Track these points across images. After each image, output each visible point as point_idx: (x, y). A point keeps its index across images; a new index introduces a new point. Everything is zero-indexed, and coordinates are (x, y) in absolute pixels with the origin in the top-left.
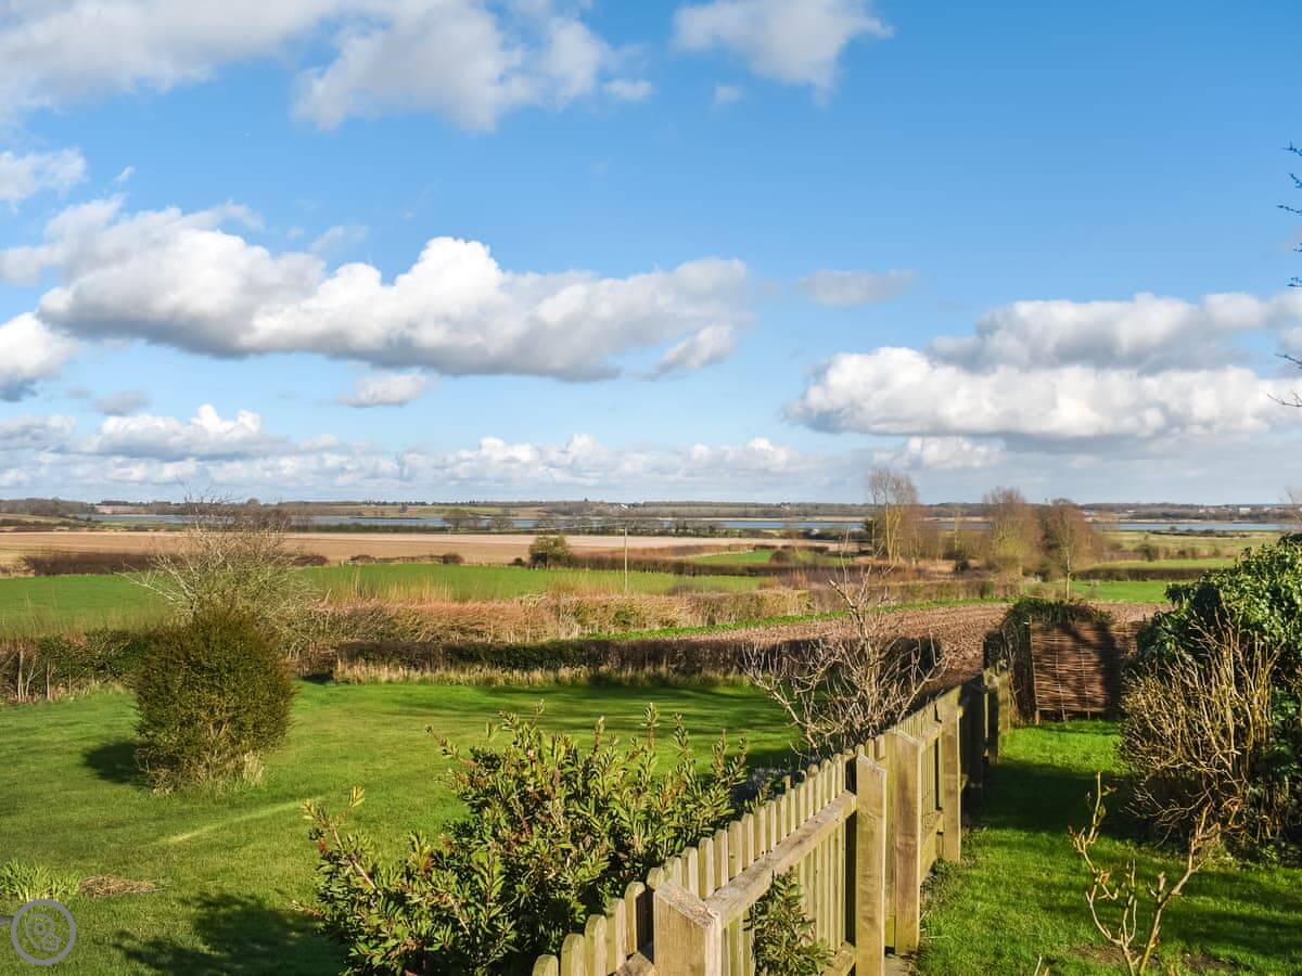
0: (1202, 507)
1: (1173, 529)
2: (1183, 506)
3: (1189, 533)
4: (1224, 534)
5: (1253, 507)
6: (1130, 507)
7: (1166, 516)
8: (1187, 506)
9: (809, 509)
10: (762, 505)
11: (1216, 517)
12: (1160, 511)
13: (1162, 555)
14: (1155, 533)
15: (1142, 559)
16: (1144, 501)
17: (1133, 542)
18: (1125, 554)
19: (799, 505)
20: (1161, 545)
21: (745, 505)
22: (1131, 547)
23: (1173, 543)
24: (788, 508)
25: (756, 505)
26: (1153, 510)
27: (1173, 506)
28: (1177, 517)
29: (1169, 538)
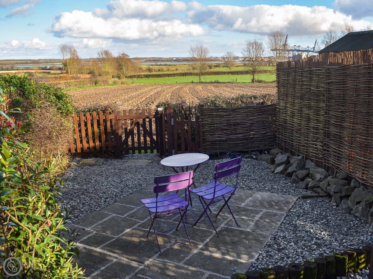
0: (164, 58)
1: (156, 64)
2: (158, 58)
3: (161, 65)
4: (170, 65)
5: (177, 58)
6: (144, 58)
7: (154, 61)
8: (159, 58)
9: (48, 61)
10: (32, 60)
11: (167, 61)
12: (152, 59)
13: (153, 71)
14: (151, 65)
15: (148, 72)
16: (148, 57)
17: (145, 68)
18: (143, 71)
19: (45, 60)
20: (153, 68)
21: (27, 60)
22: (145, 69)
23: (157, 68)
24: (41, 61)
25: (30, 60)
26: (151, 59)
27: (156, 58)
28: (157, 61)
29: (155, 66)
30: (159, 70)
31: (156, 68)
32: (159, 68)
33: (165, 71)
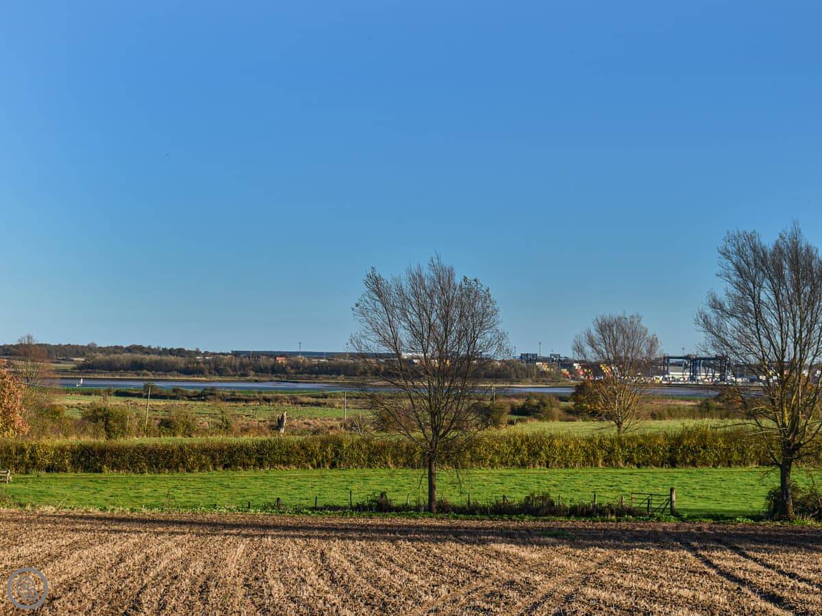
28: (155, 367)
29: (142, 401)
30: (167, 425)
31: (147, 414)
32: (167, 410)
33: (205, 432)
